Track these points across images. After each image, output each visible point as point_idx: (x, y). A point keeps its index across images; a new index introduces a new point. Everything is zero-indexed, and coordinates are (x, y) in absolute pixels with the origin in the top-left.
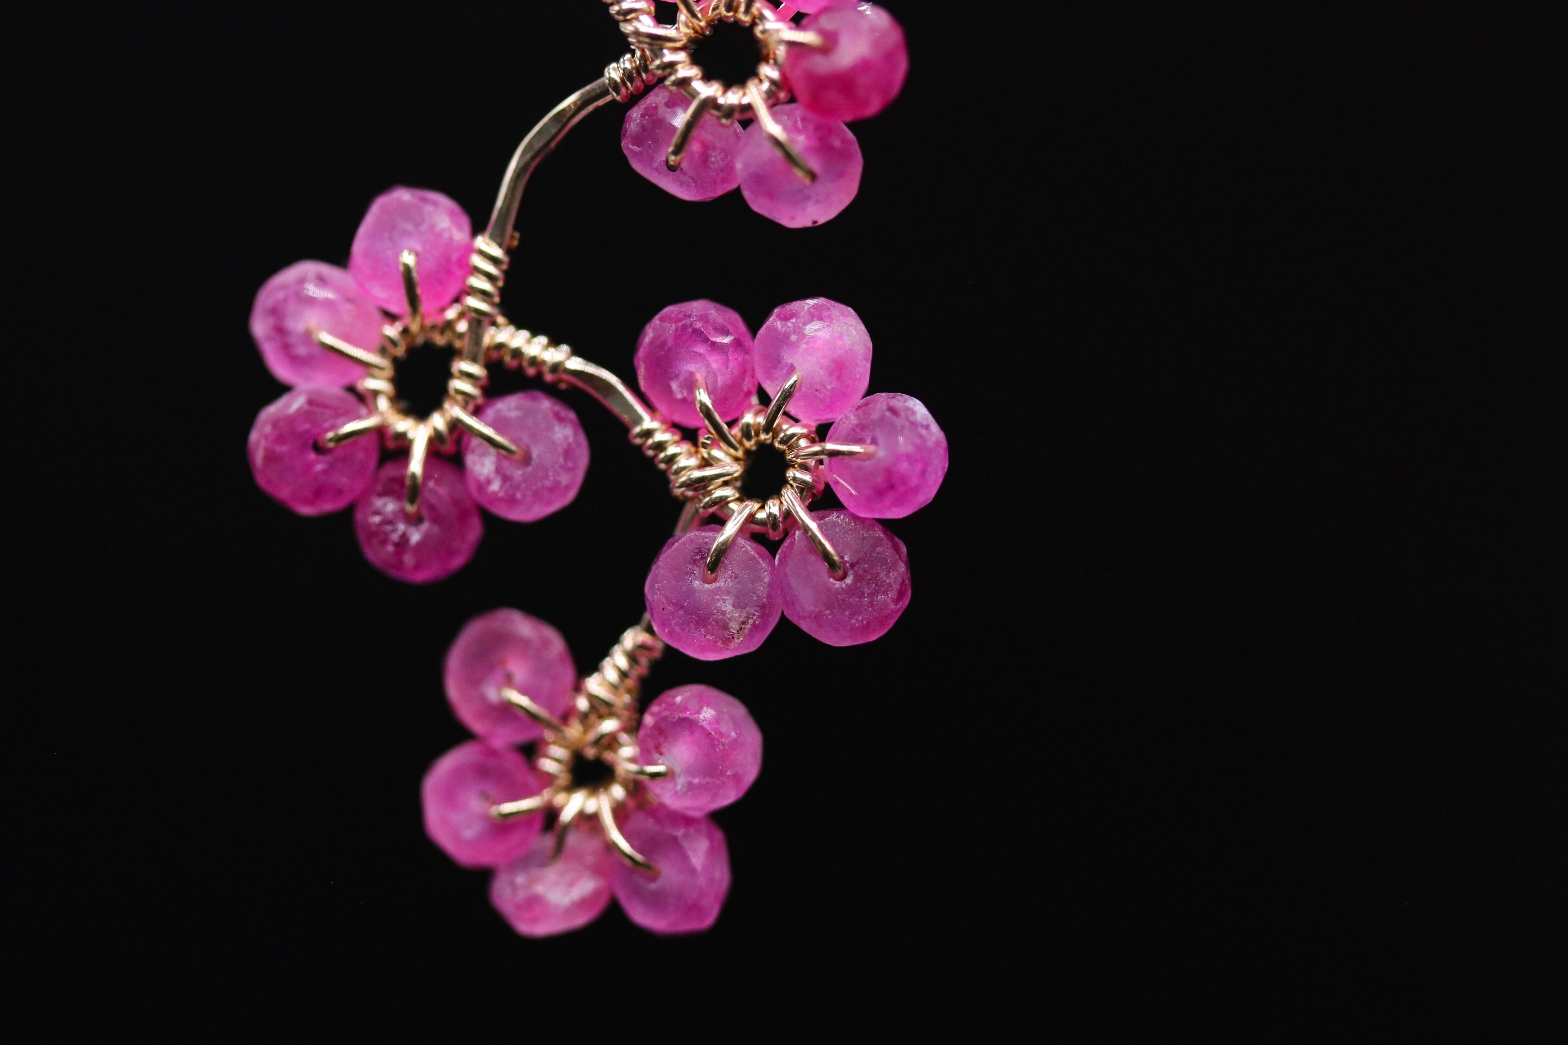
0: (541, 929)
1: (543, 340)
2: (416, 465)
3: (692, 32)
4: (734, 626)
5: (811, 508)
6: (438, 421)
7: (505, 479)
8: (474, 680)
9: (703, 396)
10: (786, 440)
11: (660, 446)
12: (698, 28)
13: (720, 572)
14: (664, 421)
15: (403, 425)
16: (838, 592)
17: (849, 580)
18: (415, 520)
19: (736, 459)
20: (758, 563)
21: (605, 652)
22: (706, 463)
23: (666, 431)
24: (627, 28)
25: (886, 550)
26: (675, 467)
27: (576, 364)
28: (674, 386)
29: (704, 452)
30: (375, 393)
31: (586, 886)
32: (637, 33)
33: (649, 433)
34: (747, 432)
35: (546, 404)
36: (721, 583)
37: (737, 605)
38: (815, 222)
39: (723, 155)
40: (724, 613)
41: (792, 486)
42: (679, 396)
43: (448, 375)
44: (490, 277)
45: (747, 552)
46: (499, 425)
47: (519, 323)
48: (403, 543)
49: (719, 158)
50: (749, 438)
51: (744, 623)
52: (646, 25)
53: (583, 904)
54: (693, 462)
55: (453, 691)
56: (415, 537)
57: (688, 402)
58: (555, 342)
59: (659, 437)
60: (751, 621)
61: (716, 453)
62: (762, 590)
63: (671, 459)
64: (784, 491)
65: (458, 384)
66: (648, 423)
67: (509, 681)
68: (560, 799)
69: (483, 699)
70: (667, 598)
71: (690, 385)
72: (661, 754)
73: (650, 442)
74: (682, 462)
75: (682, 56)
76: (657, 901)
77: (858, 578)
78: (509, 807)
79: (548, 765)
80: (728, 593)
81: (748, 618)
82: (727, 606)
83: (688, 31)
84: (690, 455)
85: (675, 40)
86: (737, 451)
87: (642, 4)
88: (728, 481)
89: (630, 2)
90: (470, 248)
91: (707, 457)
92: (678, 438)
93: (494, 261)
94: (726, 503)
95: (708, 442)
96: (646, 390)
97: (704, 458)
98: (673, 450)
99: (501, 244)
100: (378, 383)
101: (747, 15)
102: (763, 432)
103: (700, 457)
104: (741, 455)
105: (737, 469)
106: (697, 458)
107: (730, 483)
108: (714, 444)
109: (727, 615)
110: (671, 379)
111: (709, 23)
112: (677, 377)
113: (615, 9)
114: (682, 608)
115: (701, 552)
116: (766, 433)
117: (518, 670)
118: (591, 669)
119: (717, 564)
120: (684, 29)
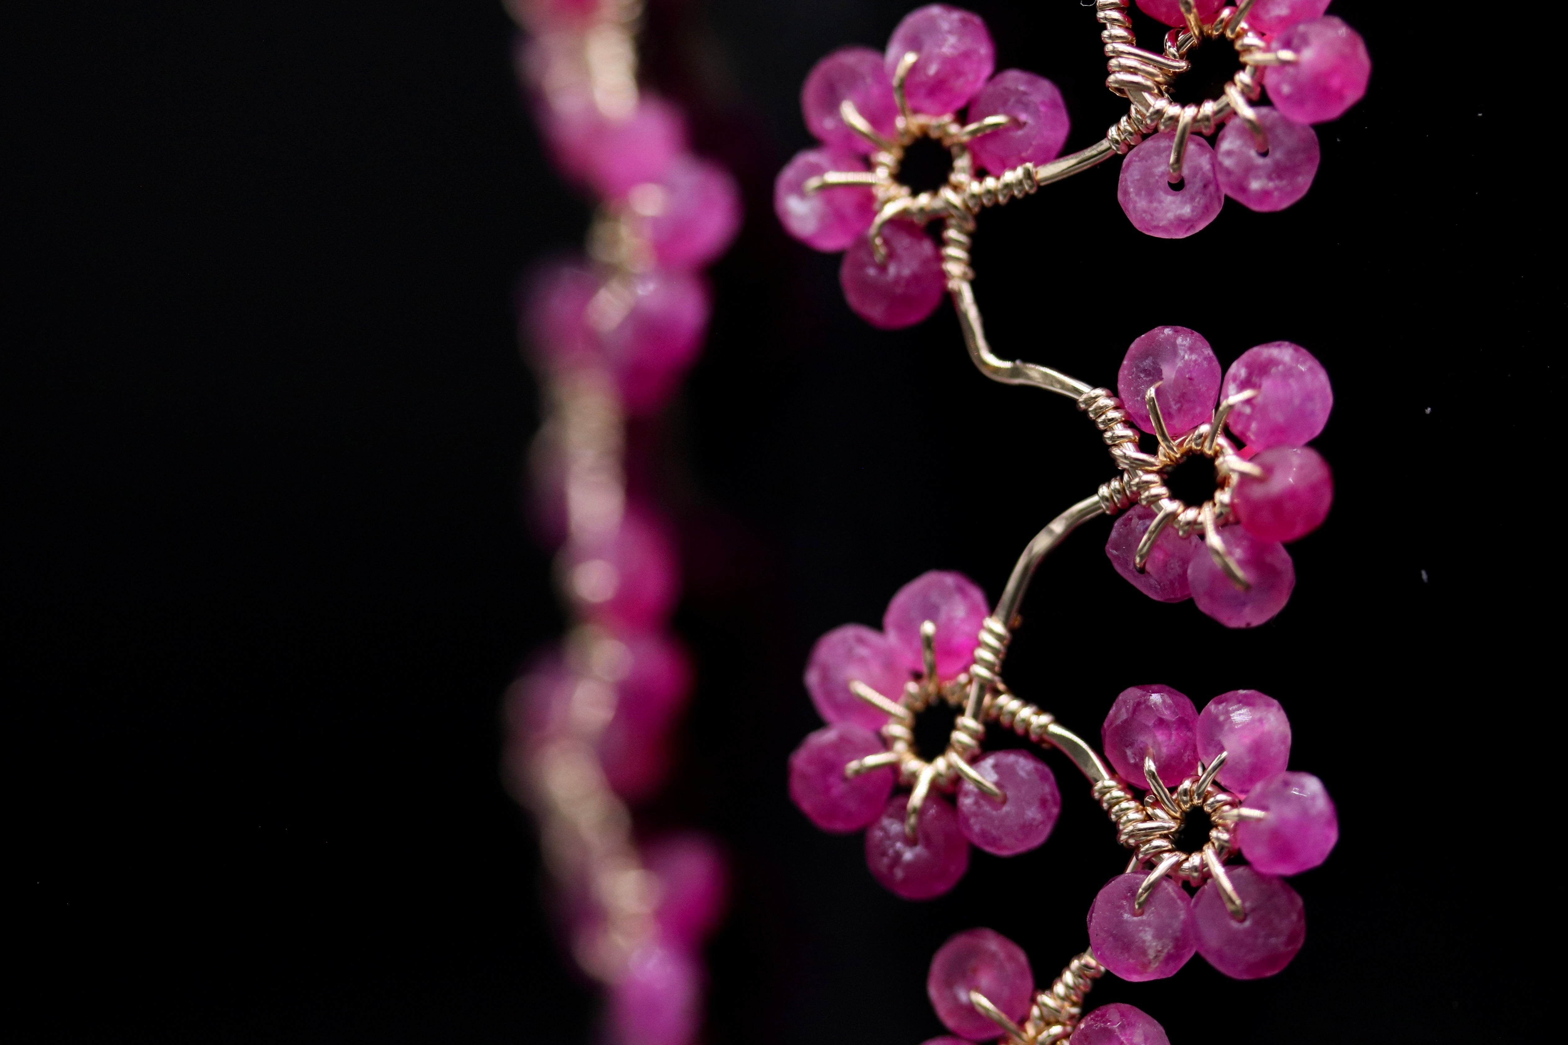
1: (1033, 707)
2: (917, 797)
3: (1168, 460)
4: (1151, 954)
5: (1226, 863)
6: (941, 765)
7: (981, 813)
8: (949, 983)
9: (1150, 765)
10: (1214, 806)
11: (1113, 802)
12: (1174, 458)
13: (1150, 909)
14: (1120, 781)
15: (912, 764)
16: (1236, 933)
17: (1247, 924)
18: (910, 842)
19: (1174, 818)
20: (1176, 903)
21: (1059, 974)
22: (1149, 818)
23: (1120, 790)
24: (1116, 452)
25: (1280, 900)
26: (1123, 819)
27: (1056, 729)
28: (1129, 752)
29: (1150, 810)
30: (895, 739)
32: (1123, 457)
33: (1106, 790)
34: (1185, 797)
36: (1144, 917)
37: (1156, 936)
38: (1248, 624)
39: (1180, 563)
40: (1144, 942)
41: (1213, 844)
42: (1132, 761)
43: (953, 727)
44: (995, 651)
45: (1168, 893)
47: (1016, 692)
48: (899, 861)
49: (1177, 564)
50: (1185, 802)
51: (1159, 951)
52: (1128, 450)
54: (1138, 816)
55: (933, 992)
56: (908, 854)
57: (1138, 767)
58: (1042, 709)
59: (1113, 794)
60: (1166, 951)
61: (1157, 811)
62: (1177, 925)
63: (1120, 814)
64: (1205, 847)
65: (959, 736)
66: (1106, 780)
67: (976, 986)
69: (955, 999)
70: (1100, 926)
71: (1141, 754)
73: (1106, 796)
74: (1128, 815)
75: (1155, 478)
77: (1256, 923)
80: (1150, 925)
81: (1161, 947)
82: (1148, 936)
83: (1165, 459)
84: (1137, 811)
85: (1152, 465)
86: (1176, 812)
87: (1129, 433)
88: (1165, 834)
89: (1120, 430)
90: (981, 627)
91: (1149, 813)
92: (1129, 796)
93: (999, 637)
94: (1159, 852)
95: (1150, 801)
96: (1108, 754)
97: (1147, 814)
98: (1124, 805)
99: (1006, 623)
100: (897, 730)
101: (1210, 448)
102: (1196, 797)
103: (1144, 812)
104: (1178, 815)
105: (1174, 825)
106: (1142, 814)
107: (1164, 837)
108: (1156, 804)
109: (1147, 944)
110: (1127, 747)
111: (1182, 455)
112: (1131, 745)
113: (1108, 434)
114: (1112, 935)
115: (1132, 890)
116: (1199, 799)
117: (985, 980)
118: (1045, 983)
119: (1144, 901)
120: (1162, 456)
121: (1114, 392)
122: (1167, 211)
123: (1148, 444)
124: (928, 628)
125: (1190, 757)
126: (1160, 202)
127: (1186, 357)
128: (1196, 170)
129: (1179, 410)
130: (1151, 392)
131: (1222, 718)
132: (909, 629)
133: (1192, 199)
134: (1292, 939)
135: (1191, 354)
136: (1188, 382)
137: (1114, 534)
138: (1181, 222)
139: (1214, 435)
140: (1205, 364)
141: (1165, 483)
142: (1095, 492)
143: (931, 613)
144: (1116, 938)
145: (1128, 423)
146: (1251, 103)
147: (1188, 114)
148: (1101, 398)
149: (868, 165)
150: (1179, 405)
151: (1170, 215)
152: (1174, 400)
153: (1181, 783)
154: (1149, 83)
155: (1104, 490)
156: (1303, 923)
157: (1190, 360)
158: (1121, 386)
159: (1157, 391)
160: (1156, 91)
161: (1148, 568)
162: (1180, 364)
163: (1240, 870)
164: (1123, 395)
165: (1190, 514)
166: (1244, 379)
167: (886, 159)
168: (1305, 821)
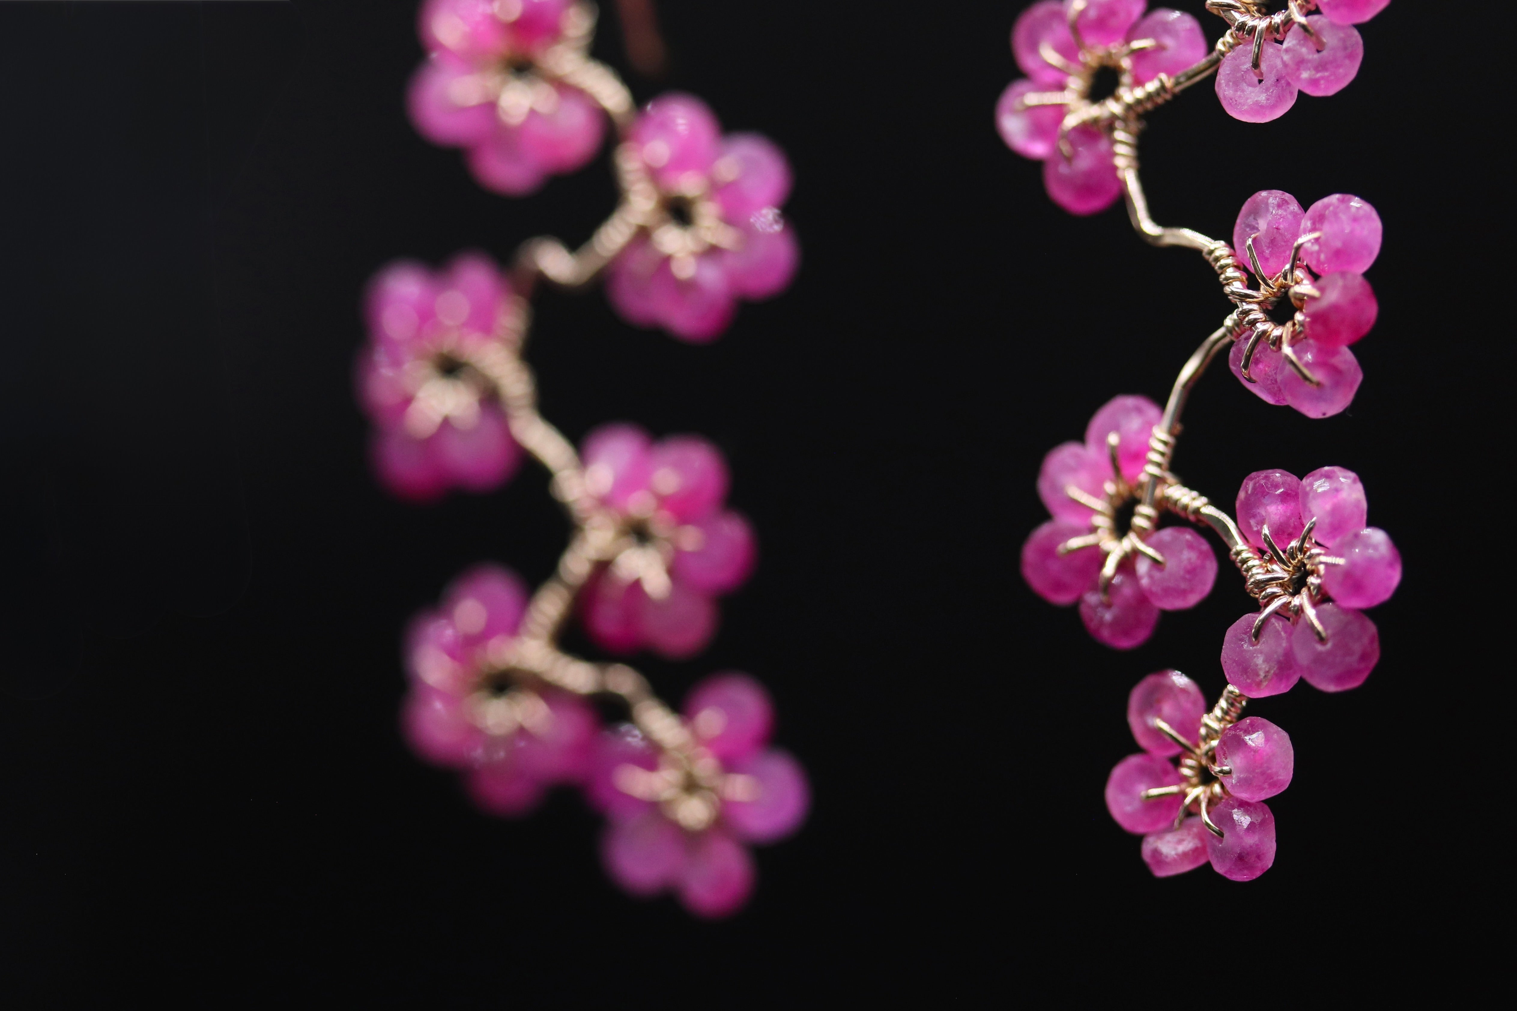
1: (1193, 493)
2: (1109, 569)
3: (1268, 293)
4: (1264, 674)
5: (1314, 602)
6: (1126, 544)
7: (1152, 578)
8: (1142, 713)
9: (1266, 530)
10: (1310, 557)
11: (1244, 561)
12: (1272, 292)
13: (1262, 640)
14: (1251, 546)
15: (1109, 545)
16: (1320, 654)
17: (1328, 647)
18: (1108, 606)
19: (1285, 570)
20: (1280, 634)
22: (1268, 571)
23: (1250, 552)
24: (1227, 289)
26: (1250, 573)
27: (1210, 510)
28: (1252, 522)
29: (1270, 567)
30: (1099, 526)
31: (1187, 845)
32: (1233, 293)
33: (1238, 553)
34: (1292, 554)
35: (1188, 536)
36: (1258, 646)
37: (1266, 661)
38: (1324, 414)
39: (1272, 371)
40: (1257, 665)
41: (1309, 589)
42: (1255, 529)
43: (1134, 514)
44: (1163, 454)
45: (1276, 625)
46: (1157, 547)
48: (1101, 622)
50: (1294, 559)
51: (1268, 672)
52: (1237, 287)
53: (1185, 855)
54: (1260, 571)
55: (1134, 720)
56: (1108, 616)
57: (1259, 533)
59: (1244, 555)
60: (1272, 672)
61: (1275, 567)
62: (1280, 651)
63: (1249, 569)
64: (1303, 591)
65: (1138, 521)
66: (1240, 545)
67: (1159, 714)
68: (1188, 790)
69: (1147, 725)
70: (1227, 655)
71: (1262, 523)
72: (1226, 759)
73: (1239, 558)
74: (1254, 571)
75: (1255, 307)
76: (1223, 854)
77: (1334, 645)
79: (1186, 771)
80: (1261, 653)
81: (1270, 669)
82: (1260, 660)
83: (1265, 293)
84: (1261, 566)
85: (1253, 297)
86: (1289, 567)
87: (1237, 274)
88: (1280, 583)
89: (1230, 272)
90: (1150, 435)
91: (1269, 569)
92: (1256, 557)
93: (1165, 443)
94: (1273, 597)
95: (1267, 558)
96: (1239, 526)
97: (1268, 570)
98: (1250, 563)
99: (1171, 432)
100: (1102, 522)
101: (1292, 282)
102: (1299, 553)
103: (1266, 569)
104: (1291, 569)
105: (1286, 576)
106: (1264, 569)
107: (1281, 585)
108: (1271, 561)
109: (1259, 667)
110: (1250, 518)
111: (1279, 290)
112: (1254, 516)
113: (1223, 276)
114: (1235, 661)
115: (1250, 626)
116: (1301, 555)
117: (1167, 708)
118: (1209, 709)
119: (1258, 634)
120: (1263, 292)
121: (1230, 244)
122: (1247, 99)
123: (1253, 283)
124: (1113, 439)
125: (1296, 523)
126: (1243, 91)
127: (1274, 212)
128: (1271, 67)
129: (1271, 254)
130: (1249, 241)
131: (1308, 489)
132: (1102, 441)
133: (1267, 90)
134: (1364, 657)
135: (1278, 210)
136: (1275, 231)
137: (1231, 354)
138: (1259, 108)
139: (1292, 270)
140: (1290, 217)
141: (1265, 311)
142: (1221, 324)
143: (1116, 428)
144: (1238, 663)
145: (1237, 267)
146: (1308, 14)
147: (1262, 24)
148: (1219, 248)
149: (1061, 87)
150: (1270, 249)
151: (1250, 102)
152: (1266, 246)
153: (1289, 543)
154: (1238, 5)
155: (1229, 322)
156: (1376, 645)
157: (1277, 214)
158: (1235, 239)
159: (1255, 240)
160: (1243, 10)
161: (1254, 377)
162: (1270, 217)
163: (1328, 607)
164: (1236, 246)
165: (1277, 332)
166: (1314, 223)
167: (1076, 84)
168: (1370, 564)
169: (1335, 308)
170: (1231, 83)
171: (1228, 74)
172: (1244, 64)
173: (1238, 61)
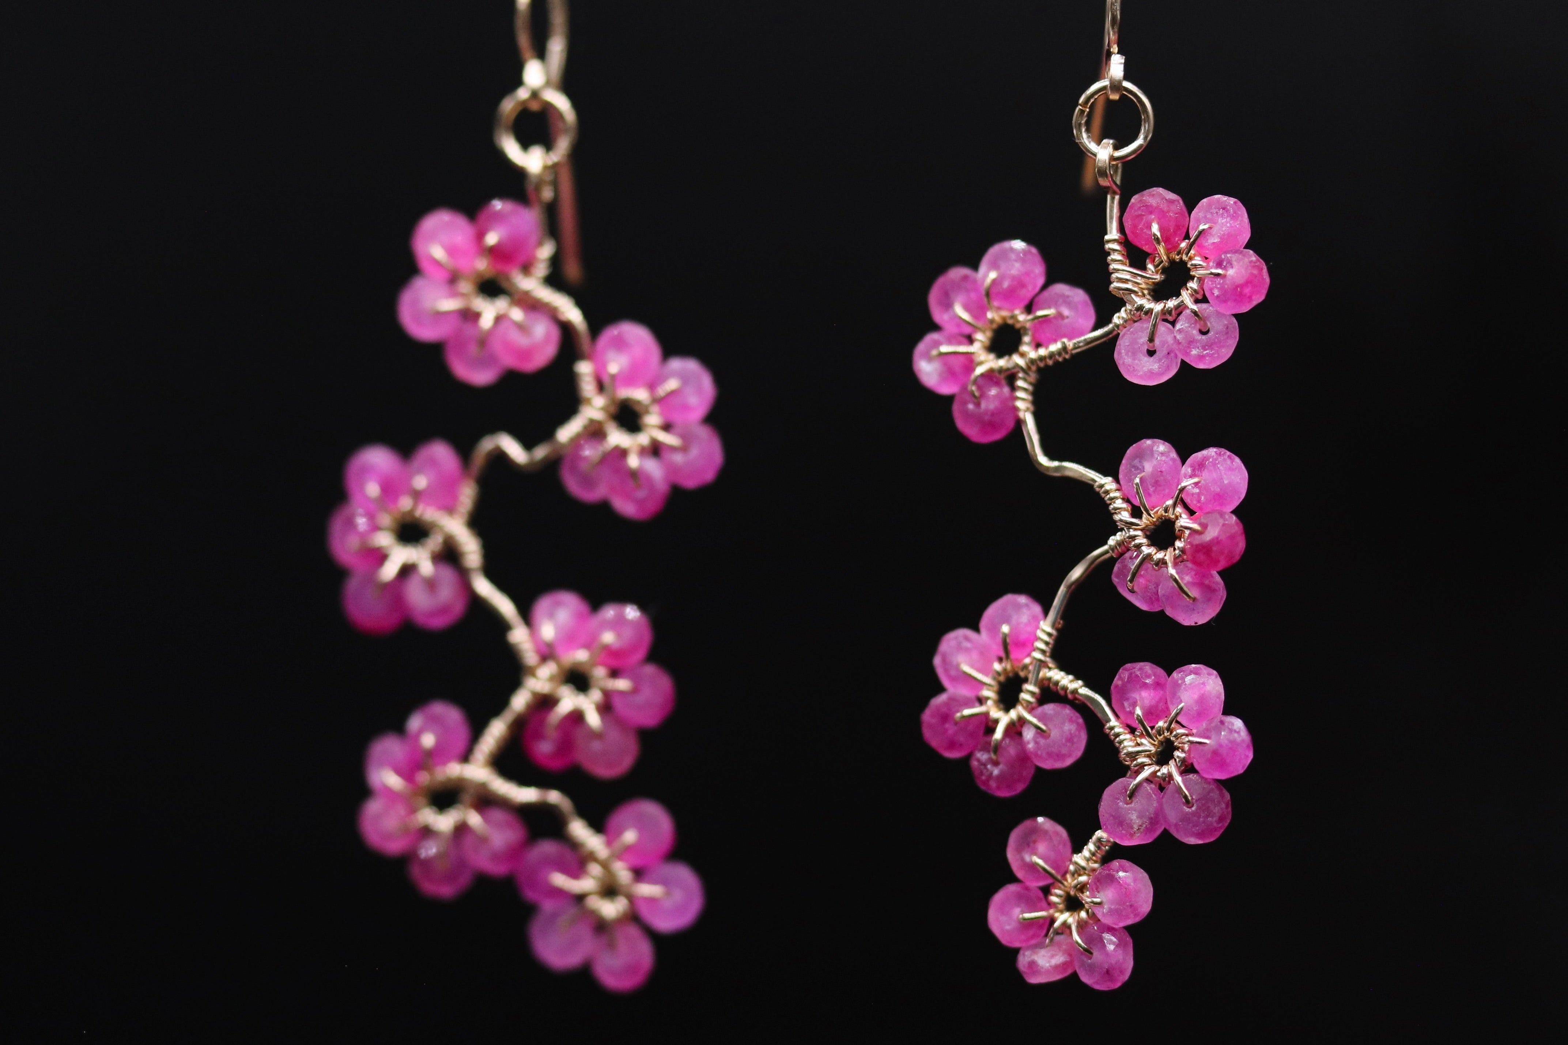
0: (1034, 980)
1: (1071, 677)
2: (998, 734)
3: (1149, 522)
4: (1136, 827)
5: (1182, 772)
6: (1013, 714)
7: (1036, 743)
8: (1019, 850)
9: (1138, 711)
10: (1176, 736)
11: (1117, 735)
12: (1152, 522)
13: (1135, 800)
14: (1122, 723)
15: (995, 713)
16: (1187, 813)
17: (1194, 809)
18: (996, 764)
19: (1154, 745)
20: (1152, 796)
21: (1086, 843)
22: (1138, 745)
23: (1120, 727)
24: (1117, 517)
25: (1215, 795)
26: (1122, 745)
27: (1084, 691)
28: (1126, 704)
29: (1139, 740)
30: (987, 698)
31: (1059, 959)
32: (1121, 520)
33: (1112, 728)
34: (1160, 732)
35: (1067, 711)
36: (1133, 805)
37: (1139, 817)
38: (1196, 623)
39: (1155, 586)
40: (1132, 820)
41: (1175, 760)
42: (1128, 710)
43: (1020, 690)
44: (1047, 643)
45: (1147, 790)
46: (1041, 718)
47: (1060, 668)
48: (990, 776)
49: (1153, 587)
50: (1160, 735)
51: (1140, 826)
52: (1125, 516)
53: (1056, 968)
54: (1131, 743)
55: (1011, 855)
56: (996, 772)
57: (1132, 713)
58: (1076, 679)
59: (1117, 730)
60: (1144, 826)
61: (1144, 741)
62: (1152, 810)
63: (1121, 742)
64: (1170, 762)
65: (1024, 696)
66: (1113, 722)
67: (1034, 852)
68: (1057, 915)
69: (1023, 860)
70: (1105, 810)
71: (1134, 705)
72: (1098, 892)
73: (1113, 732)
74: (1126, 743)
75: (1139, 533)
76: (1091, 969)
77: (1198, 808)
78: (1027, 915)
79: (1054, 899)
80: (1135, 810)
81: (1143, 824)
82: (1134, 816)
83: (1146, 522)
84: (1131, 740)
85: (1138, 525)
86: (1154, 741)
87: (1124, 505)
88: (1148, 755)
89: (1119, 503)
90: (1037, 627)
91: (1139, 742)
92: (1126, 732)
93: (1049, 635)
94: (1142, 766)
95: (1138, 734)
96: (1113, 706)
97: (1137, 742)
98: (1122, 737)
99: (1053, 626)
100: (989, 693)
101: (1173, 514)
102: (1166, 732)
103: (1135, 742)
104: (1156, 743)
105: (1153, 749)
106: (1134, 742)
107: (1149, 756)
108: (1142, 736)
109: (1133, 821)
110: (1124, 700)
111: (1157, 520)
112: (1127, 699)
113: (1112, 507)
114: (1112, 816)
115: (1125, 788)
116: (1168, 732)
117: (1042, 847)
118: (1078, 849)
119: (1131, 796)
120: (1145, 521)
121: (1117, 480)
122: (1145, 368)
123: (1136, 512)
124: (1005, 629)
125: (1163, 707)
126: (1141, 362)
127: (1159, 458)
128: (1164, 343)
129: (1154, 491)
130: (1137, 480)
131: (1180, 682)
132: (994, 629)
133: (1160, 360)
134: (1221, 819)
135: (1162, 456)
136: (1159, 473)
137: (1116, 569)
138: (1153, 375)
139: (1174, 505)
140: (1171, 463)
141: (1147, 537)
142: (1105, 543)
143: (1007, 621)
144: (1115, 817)
145: (1123, 500)
146: (1197, 301)
147: (1158, 307)
148: (1109, 483)
149: (970, 340)
150: (1154, 488)
151: (1147, 370)
152: (1151, 485)
153: (1157, 723)
154: (1136, 289)
155: (1112, 541)
156: (1230, 809)
157: (1161, 460)
158: (1121, 476)
159: (1141, 479)
160: (1140, 294)
161: (1136, 589)
162: (1155, 462)
163: (1192, 776)
164: (1121, 482)
165: (1160, 555)
166: (1194, 470)
167: (982, 338)
168: (1233, 745)
169: (1216, 541)
170: (1130, 354)
171: (1128, 345)
172: (1141, 338)
173: (1136, 335)
